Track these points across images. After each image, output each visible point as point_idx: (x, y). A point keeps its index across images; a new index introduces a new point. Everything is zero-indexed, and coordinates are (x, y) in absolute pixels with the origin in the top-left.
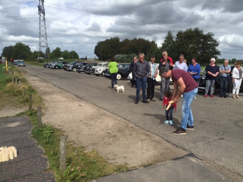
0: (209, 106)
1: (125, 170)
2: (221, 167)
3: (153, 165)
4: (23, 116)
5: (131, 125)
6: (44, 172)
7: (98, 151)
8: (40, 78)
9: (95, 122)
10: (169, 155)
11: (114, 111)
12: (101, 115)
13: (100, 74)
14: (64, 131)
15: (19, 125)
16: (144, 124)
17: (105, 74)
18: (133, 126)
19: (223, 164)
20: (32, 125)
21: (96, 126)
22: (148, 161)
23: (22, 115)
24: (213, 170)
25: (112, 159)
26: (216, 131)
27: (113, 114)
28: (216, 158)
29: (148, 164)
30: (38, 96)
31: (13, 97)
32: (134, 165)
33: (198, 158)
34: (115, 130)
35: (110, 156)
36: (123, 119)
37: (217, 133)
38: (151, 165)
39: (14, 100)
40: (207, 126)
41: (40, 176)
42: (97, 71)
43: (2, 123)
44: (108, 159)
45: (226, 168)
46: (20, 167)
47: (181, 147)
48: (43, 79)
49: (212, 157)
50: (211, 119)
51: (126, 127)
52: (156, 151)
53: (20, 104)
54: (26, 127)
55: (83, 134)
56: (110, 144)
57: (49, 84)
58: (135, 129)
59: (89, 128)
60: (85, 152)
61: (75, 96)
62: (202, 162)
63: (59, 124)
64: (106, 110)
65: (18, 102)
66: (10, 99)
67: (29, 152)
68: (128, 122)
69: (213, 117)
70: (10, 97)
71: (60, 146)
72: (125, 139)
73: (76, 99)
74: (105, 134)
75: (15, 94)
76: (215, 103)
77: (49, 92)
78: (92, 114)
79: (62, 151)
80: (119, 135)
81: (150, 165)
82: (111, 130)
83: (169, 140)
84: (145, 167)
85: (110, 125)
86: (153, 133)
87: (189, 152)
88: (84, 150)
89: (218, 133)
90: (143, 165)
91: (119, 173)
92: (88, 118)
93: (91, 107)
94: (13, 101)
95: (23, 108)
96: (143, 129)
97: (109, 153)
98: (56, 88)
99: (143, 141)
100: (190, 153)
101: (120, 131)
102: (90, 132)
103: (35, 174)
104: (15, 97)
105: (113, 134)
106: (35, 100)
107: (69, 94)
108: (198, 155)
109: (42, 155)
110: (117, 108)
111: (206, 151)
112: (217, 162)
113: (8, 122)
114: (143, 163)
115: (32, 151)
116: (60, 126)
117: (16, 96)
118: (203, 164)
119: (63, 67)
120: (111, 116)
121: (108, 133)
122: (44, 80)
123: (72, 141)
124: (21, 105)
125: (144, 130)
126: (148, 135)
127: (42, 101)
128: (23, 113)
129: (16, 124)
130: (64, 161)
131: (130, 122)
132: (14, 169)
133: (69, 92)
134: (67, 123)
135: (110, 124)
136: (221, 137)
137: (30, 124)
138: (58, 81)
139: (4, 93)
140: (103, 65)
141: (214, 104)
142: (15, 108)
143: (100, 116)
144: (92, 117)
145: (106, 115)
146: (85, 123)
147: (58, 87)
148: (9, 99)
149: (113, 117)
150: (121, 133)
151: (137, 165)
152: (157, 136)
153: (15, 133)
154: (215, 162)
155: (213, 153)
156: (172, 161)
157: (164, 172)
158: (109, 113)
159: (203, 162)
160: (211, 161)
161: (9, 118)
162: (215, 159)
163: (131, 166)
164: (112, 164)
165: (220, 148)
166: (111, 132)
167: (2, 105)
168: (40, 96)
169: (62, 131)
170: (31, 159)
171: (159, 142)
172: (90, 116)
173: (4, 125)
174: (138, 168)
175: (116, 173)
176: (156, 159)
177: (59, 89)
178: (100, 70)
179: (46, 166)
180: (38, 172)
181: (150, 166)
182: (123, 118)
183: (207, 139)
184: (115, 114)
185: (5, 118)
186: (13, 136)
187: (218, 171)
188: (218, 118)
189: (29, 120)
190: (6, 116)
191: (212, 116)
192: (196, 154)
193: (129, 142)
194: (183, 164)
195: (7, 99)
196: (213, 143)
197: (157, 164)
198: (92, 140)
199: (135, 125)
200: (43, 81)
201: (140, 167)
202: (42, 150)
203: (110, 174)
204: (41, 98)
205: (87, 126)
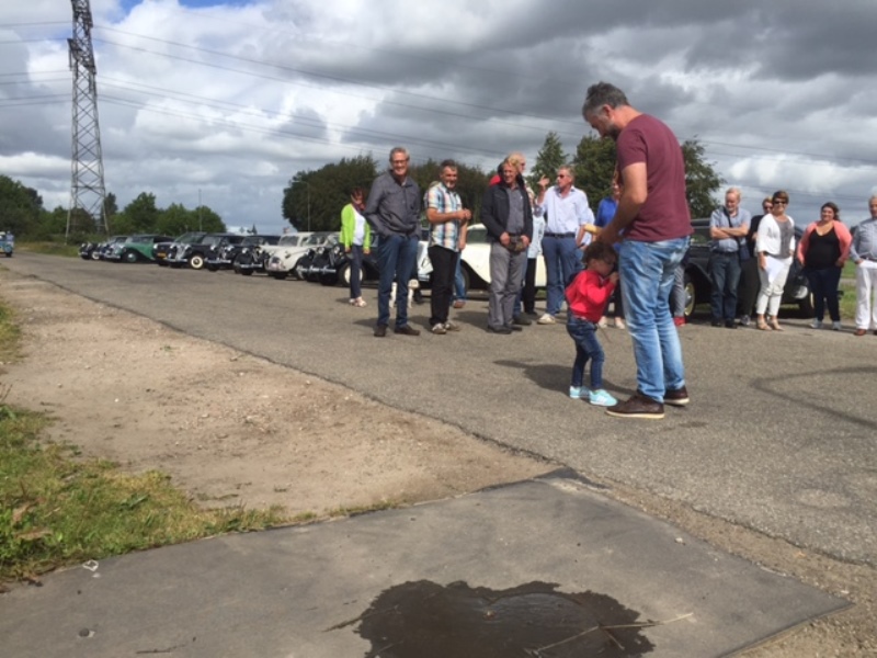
2: (677, 506)
3: (395, 507)
5: (349, 396)
7: (172, 475)
9: (203, 391)
10: (472, 478)
11: (297, 360)
12: (238, 372)
14: (56, 419)
16: (402, 390)
19: (687, 494)
21: (202, 405)
22: (376, 498)
24: (643, 516)
25: (220, 496)
27: (291, 367)
28: (660, 478)
29: (373, 506)
30: (8, 325)
32: (311, 511)
33: (587, 482)
34: (280, 413)
35: (218, 490)
36: (322, 381)
38: (383, 509)
44: (205, 498)
45: (697, 508)
47: (528, 452)
48: (58, 283)
49: (644, 477)
51: (328, 404)
55: (137, 429)
56: (239, 455)
58: (363, 408)
59: (169, 411)
61: (159, 326)
62: (600, 493)
63: (48, 401)
64: (266, 358)
68: (341, 387)
72: (309, 438)
73: (158, 334)
74: (233, 426)
77: (61, 316)
78: (202, 370)
80: (291, 429)
83: (488, 431)
85: (265, 399)
86: (430, 416)
87: (559, 464)
90: (349, 511)
92: (181, 383)
93: (211, 352)
96: (391, 406)
97: (220, 480)
98: (98, 305)
99: (379, 439)
100: (562, 466)
101: (300, 415)
102: (173, 423)
105: (267, 425)
107: (137, 321)
108: (590, 473)
111: (626, 459)
116: (48, 404)
118: (605, 500)
120: (278, 374)
121: (247, 422)
122: (61, 287)
123: (73, 448)
125: (398, 408)
126: (407, 422)
127: (16, 338)
131: (349, 388)
133: (142, 315)
134: (82, 398)
135: (266, 396)
140: (300, 241)
143: (233, 375)
144: (198, 379)
145: (258, 372)
146: (161, 396)
147: (106, 303)
149: (287, 376)
150: (298, 423)
151: (326, 509)
152: (444, 422)
154: (656, 490)
155: (652, 465)
156: (479, 493)
157: (432, 527)
158: (277, 366)
159: (604, 494)
160: (638, 488)
162: (656, 481)
164: (210, 510)
165: (683, 450)
166: (260, 420)
168: (17, 326)
169: (48, 419)
171: (446, 443)
172: (192, 376)
174: (321, 519)
176: (414, 491)
177: (108, 308)
178: (287, 257)
181: (379, 512)
182: (323, 378)
184: (296, 368)
187: (661, 520)
192: (582, 471)
193: (319, 447)
194: (522, 499)
196: (657, 437)
197: (413, 504)
198: (167, 445)
199: (366, 396)
200: (58, 289)
201: (333, 515)
203: (181, 542)
204: (17, 332)
205: (164, 404)
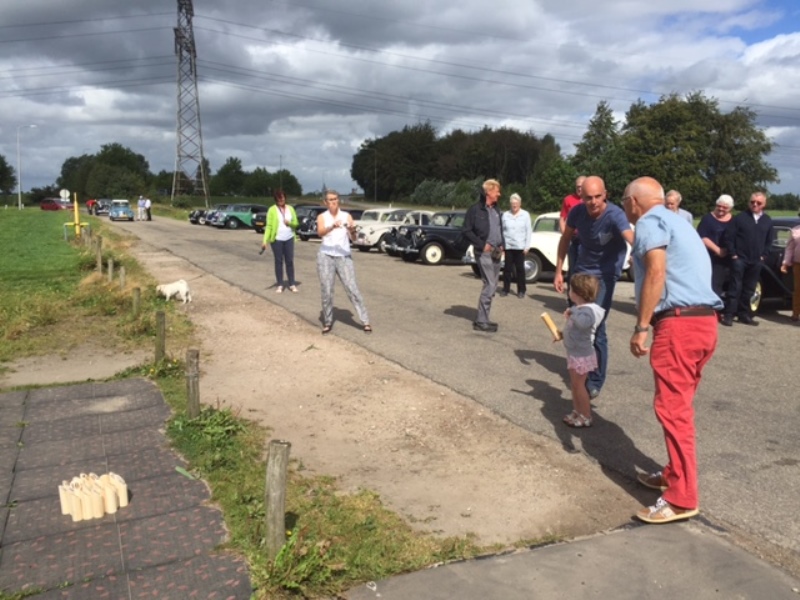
0: (743, 354)
1: (467, 555)
2: (787, 553)
3: (560, 541)
4: (138, 380)
5: (481, 411)
6: (213, 556)
7: (378, 493)
8: (183, 258)
9: (363, 400)
10: (610, 511)
11: (425, 367)
12: (382, 379)
13: (372, 244)
14: (268, 428)
15: (126, 405)
16: (524, 409)
17: (388, 246)
18: (489, 414)
19: (794, 543)
20: (168, 409)
21: (367, 415)
22: (541, 529)
23: (134, 376)
24: (761, 563)
25: (424, 518)
26: (770, 438)
27: (422, 374)
28: (769, 525)
29: (543, 538)
30: (179, 316)
31: (104, 318)
32: (499, 541)
33: (707, 523)
34: (430, 427)
35: (419, 511)
36: (453, 393)
37: (771, 442)
38: (553, 542)
39: (104, 328)
40: (738, 421)
41: (203, 566)
42: (362, 236)
43: (75, 398)
44: (413, 520)
46: (138, 537)
48: (191, 260)
49: (755, 521)
50: (750, 395)
51: (465, 419)
52: (567, 497)
53: (124, 342)
54: (150, 412)
55: (327, 439)
56: (416, 472)
57: (211, 276)
58: (496, 426)
59: (344, 420)
60: (337, 494)
61: (294, 318)
62: (721, 536)
63: (252, 407)
64: (398, 363)
65: (118, 334)
66: (94, 324)
67: (162, 493)
68: (472, 401)
69: (755, 389)
70: (94, 320)
71: (268, 477)
72: (464, 457)
73: (298, 328)
74: (398, 438)
75: (107, 308)
76: (762, 344)
77: (212, 303)
78: (352, 375)
79: (274, 491)
80: (445, 445)
81: (549, 541)
82: (418, 428)
84: (532, 547)
85: (414, 412)
86: (556, 440)
88: (335, 490)
89: (777, 443)
90: (528, 542)
91: (452, 563)
92: (341, 389)
93: (349, 352)
94: (102, 331)
95: (135, 352)
96: (520, 426)
97: (415, 501)
98: (234, 289)
99: (522, 463)
101: (447, 430)
102: (351, 432)
103: (186, 559)
104: (108, 317)
105: (424, 439)
106: (171, 329)
107: (275, 311)
108: (708, 514)
109: (205, 501)
110: (435, 358)
111: (736, 501)
112: (774, 538)
113: (91, 398)
114: (526, 536)
115: (173, 489)
116: (254, 411)
117: (110, 314)
118: (727, 544)
119: (253, 221)
120: (414, 382)
121: (407, 435)
122: (196, 265)
123: (295, 461)
124: (130, 342)
125: (526, 428)
126: (538, 446)
127: (192, 331)
128: (137, 370)
129: (118, 403)
130: (279, 522)
131: (478, 402)
132: (123, 544)
133: (276, 304)
134: (274, 404)
135: (414, 409)
136: (786, 456)
137: (160, 403)
138: (241, 268)
139: (74, 305)
140: (380, 216)
141: (761, 347)
142: (110, 352)
143: (378, 382)
144: (353, 386)
145: (397, 379)
146: (332, 405)
147: (240, 287)
148: (91, 323)
149: (422, 385)
150: (448, 439)
151: (508, 539)
153: (116, 431)
154: (767, 537)
155: (759, 509)
156: (622, 530)
157: (597, 565)
158: (409, 372)
159: (725, 537)
160: (751, 533)
161: (94, 384)
162: (766, 526)
163: (487, 545)
164: (424, 533)
165: (782, 492)
166: (417, 433)
167: (69, 345)
168: (186, 316)
169: (263, 429)
170: (171, 512)
171: (577, 470)
172: (346, 382)
173: (82, 406)
174: (510, 549)
175: (441, 563)
176: (568, 523)
177: (245, 294)
178: (372, 233)
179: (220, 535)
180: (195, 555)
181: (550, 545)
182: (453, 389)
183: (738, 463)
184: (427, 377)
185: (82, 383)
186: (110, 440)
187: (776, 567)
188: (775, 394)
189: (155, 391)
190: (84, 378)
191: (754, 386)
193: (476, 468)
194: (660, 540)
195: (83, 323)
196: (757, 476)
197: (573, 538)
198: (357, 457)
199: (495, 412)
200: (193, 267)
201: (517, 546)
202: (203, 486)
203: (421, 568)
204: (189, 323)
205: (339, 414)
